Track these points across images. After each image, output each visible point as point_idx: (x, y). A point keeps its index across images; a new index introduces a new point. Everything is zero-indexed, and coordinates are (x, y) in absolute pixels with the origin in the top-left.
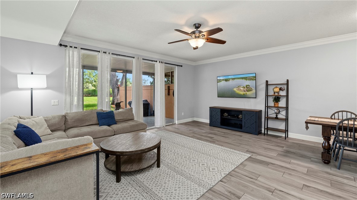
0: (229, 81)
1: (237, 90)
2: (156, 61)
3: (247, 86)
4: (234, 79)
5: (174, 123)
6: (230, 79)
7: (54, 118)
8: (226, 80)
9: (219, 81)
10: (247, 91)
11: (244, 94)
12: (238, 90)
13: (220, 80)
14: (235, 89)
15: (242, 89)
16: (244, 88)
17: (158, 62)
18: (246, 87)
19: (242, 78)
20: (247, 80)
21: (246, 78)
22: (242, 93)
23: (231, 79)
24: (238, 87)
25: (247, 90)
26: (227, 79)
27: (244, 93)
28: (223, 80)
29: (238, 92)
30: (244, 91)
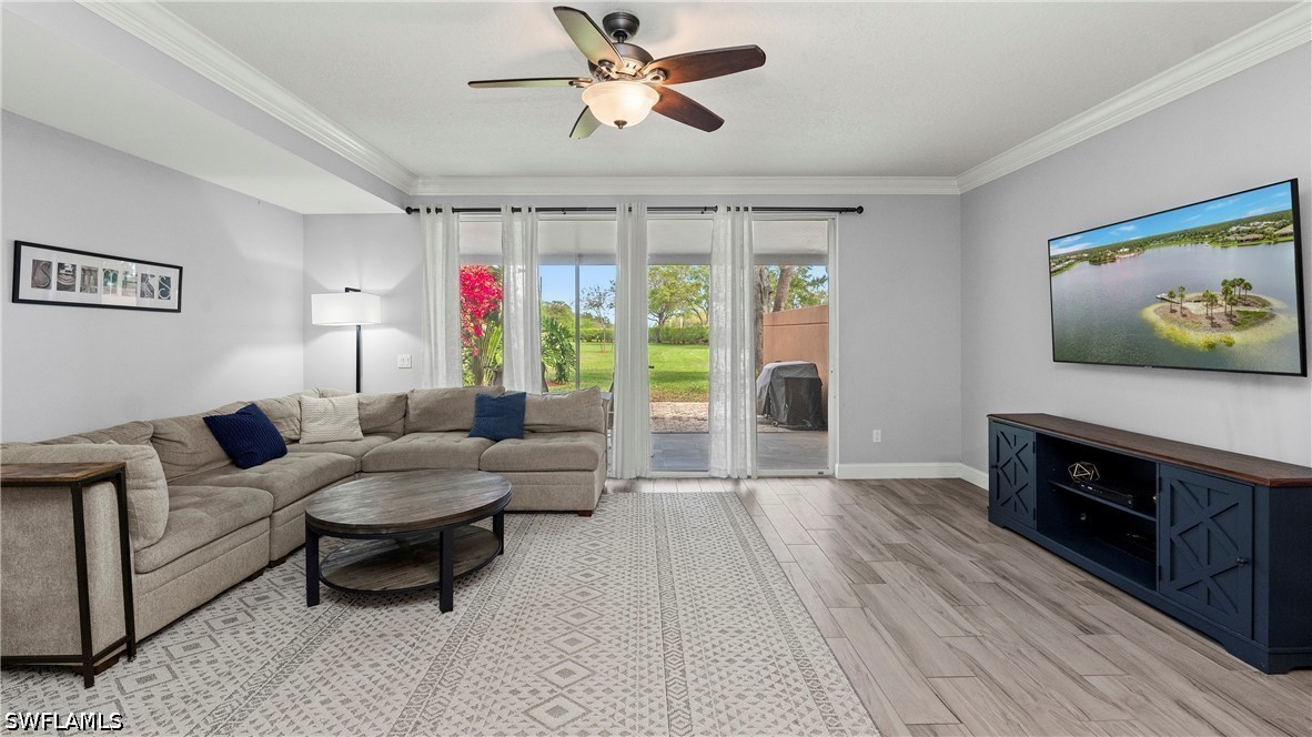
0: (1114, 260)
1: (1164, 317)
2: (715, 209)
3: (1228, 286)
4: (1140, 245)
5: (826, 472)
6: (1116, 248)
7: (381, 399)
8: (1097, 258)
9: (1057, 266)
10: (1236, 322)
11: (1211, 346)
12: (1173, 321)
13: (1060, 259)
14: (1151, 314)
15: (1193, 308)
16: (1211, 300)
17: (722, 209)
18: (1226, 292)
19: (1195, 236)
20: (1225, 244)
21: (1217, 234)
22: (1198, 338)
23: (1126, 245)
24: (1172, 295)
25: (1230, 316)
26: (1103, 249)
27: (1215, 337)
28: (1080, 259)
29: (1167, 328)
30: (1214, 325)
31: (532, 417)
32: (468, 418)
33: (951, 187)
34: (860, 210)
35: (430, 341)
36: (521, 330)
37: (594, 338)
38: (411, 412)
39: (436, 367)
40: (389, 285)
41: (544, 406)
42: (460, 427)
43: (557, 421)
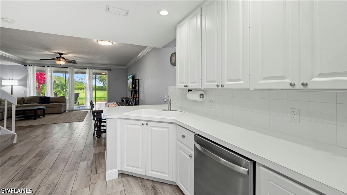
31: (51, 101)
32: (38, 101)
33: (125, 68)
34: (111, 70)
35: (29, 88)
36: (49, 86)
37: (82, 89)
38: (25, 100)
39: (31, 93)
40: (20, 78)
41: (53, 98)
42: (36, 102)
43: (56, 101)
